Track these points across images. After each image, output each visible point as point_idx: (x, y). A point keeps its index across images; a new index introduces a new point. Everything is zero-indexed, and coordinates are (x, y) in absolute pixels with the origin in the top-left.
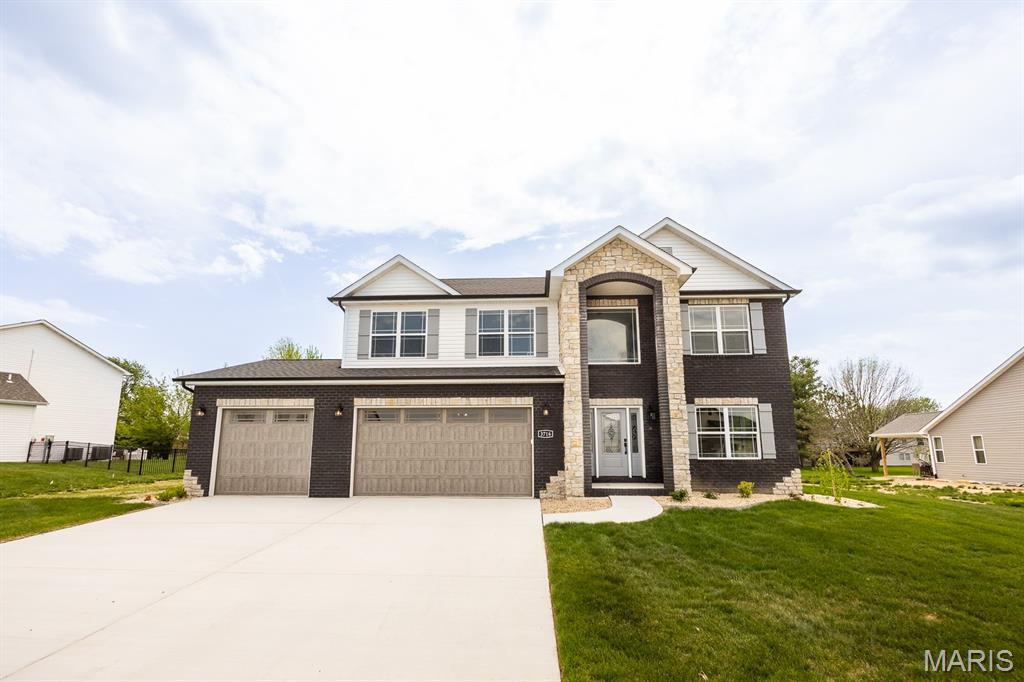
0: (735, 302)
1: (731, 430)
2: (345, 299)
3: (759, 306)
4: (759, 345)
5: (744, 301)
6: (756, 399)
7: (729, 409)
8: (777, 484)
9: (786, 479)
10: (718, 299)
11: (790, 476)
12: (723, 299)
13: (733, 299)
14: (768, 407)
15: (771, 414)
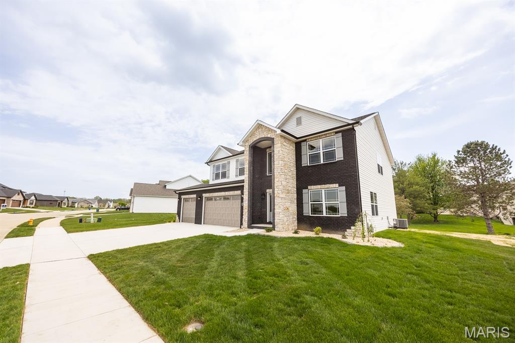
0: (328, 135)
1: (325, 201)
2: (209, 162)
3: (340, 134)
4: (339, 156)
5: (333, 134)
6: (337, 185)
7: (325, 190)
8: (347, 230)
9: (352, 227)
10: (320, 136)
11: (354, 226)
12: (322, 135)
13: (327, 134)
14: (344, 188)
15: (345, 192)
